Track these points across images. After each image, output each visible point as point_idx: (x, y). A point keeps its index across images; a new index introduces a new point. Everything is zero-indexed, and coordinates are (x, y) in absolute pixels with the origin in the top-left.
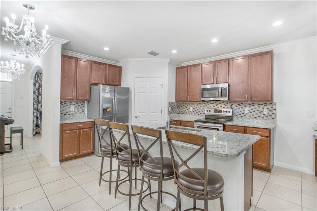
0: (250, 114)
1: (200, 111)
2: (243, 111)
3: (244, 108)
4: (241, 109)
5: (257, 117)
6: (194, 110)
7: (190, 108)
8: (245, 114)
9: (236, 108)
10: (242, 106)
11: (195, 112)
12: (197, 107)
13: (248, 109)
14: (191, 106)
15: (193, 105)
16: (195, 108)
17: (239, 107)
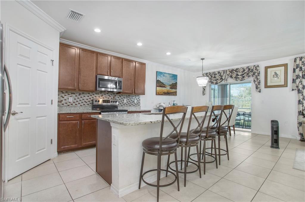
0: (127, 103)
1: (83, 101)
2: (123, 101)
3: (123, 99)
4: (121, 100)
5: (131, 105)
6: (75, 101)
7: (70, 98)
8: (124, 103)
9: (118, 99)
10: (122, 97)
11: (77, 103)
12: (79, 97)
13: (126, 100)
14: (70, 95)
15: (74, 95)
16: (76, 98)
17: (120, 98)
